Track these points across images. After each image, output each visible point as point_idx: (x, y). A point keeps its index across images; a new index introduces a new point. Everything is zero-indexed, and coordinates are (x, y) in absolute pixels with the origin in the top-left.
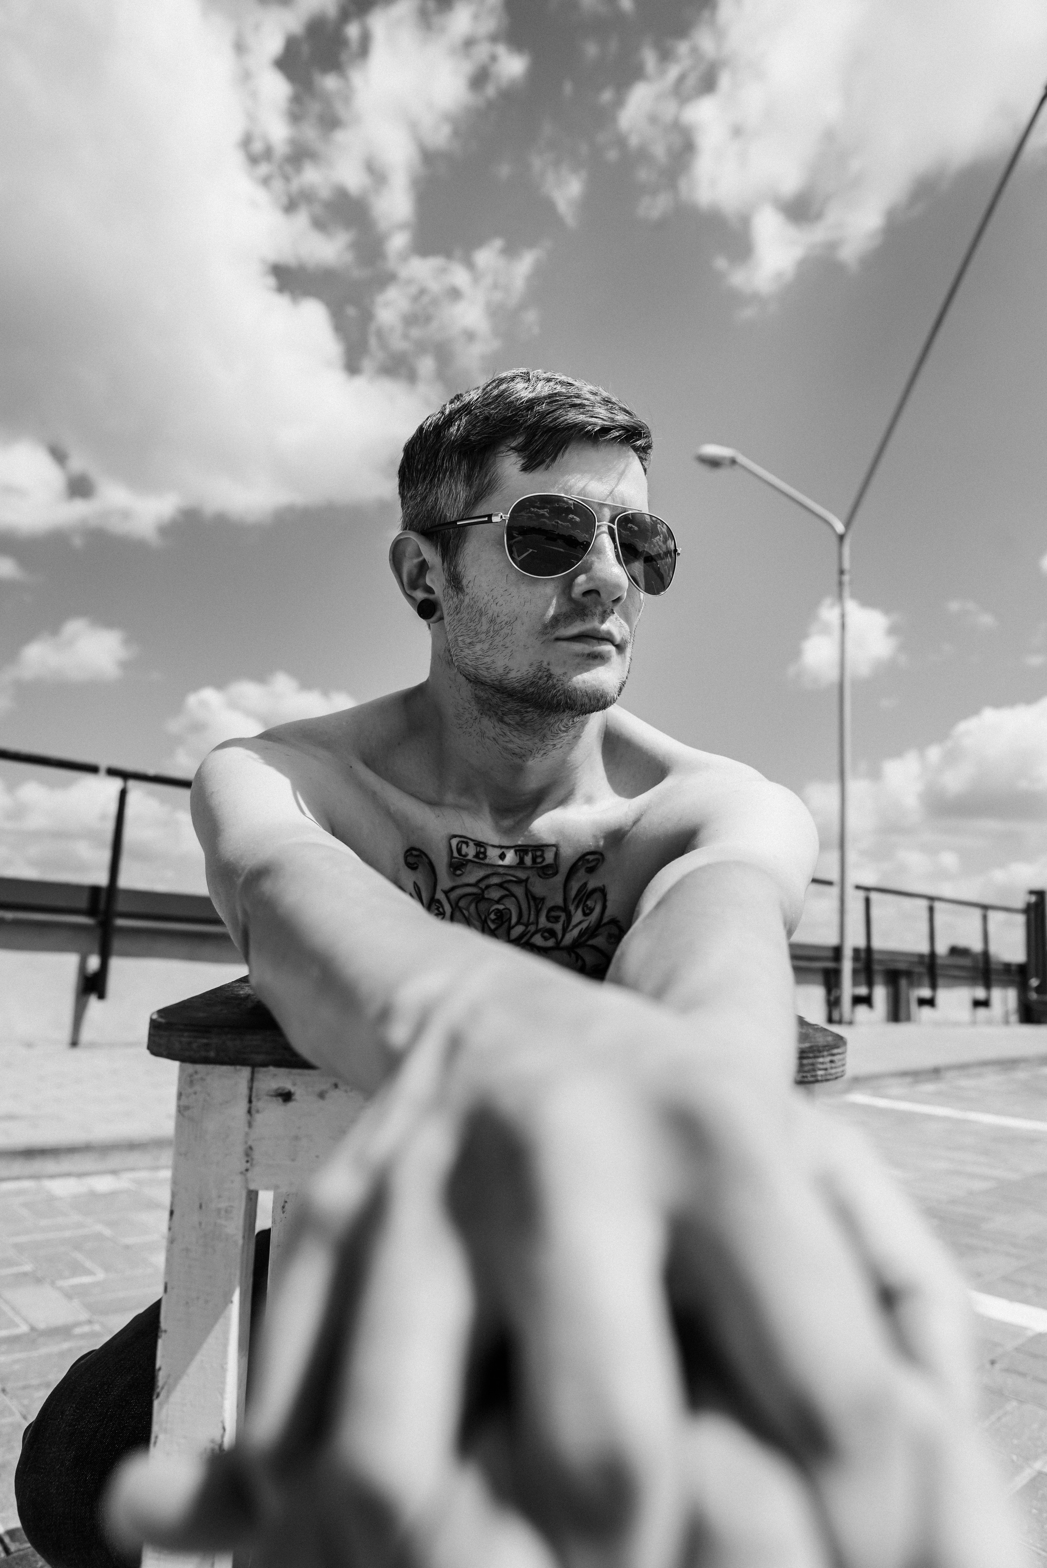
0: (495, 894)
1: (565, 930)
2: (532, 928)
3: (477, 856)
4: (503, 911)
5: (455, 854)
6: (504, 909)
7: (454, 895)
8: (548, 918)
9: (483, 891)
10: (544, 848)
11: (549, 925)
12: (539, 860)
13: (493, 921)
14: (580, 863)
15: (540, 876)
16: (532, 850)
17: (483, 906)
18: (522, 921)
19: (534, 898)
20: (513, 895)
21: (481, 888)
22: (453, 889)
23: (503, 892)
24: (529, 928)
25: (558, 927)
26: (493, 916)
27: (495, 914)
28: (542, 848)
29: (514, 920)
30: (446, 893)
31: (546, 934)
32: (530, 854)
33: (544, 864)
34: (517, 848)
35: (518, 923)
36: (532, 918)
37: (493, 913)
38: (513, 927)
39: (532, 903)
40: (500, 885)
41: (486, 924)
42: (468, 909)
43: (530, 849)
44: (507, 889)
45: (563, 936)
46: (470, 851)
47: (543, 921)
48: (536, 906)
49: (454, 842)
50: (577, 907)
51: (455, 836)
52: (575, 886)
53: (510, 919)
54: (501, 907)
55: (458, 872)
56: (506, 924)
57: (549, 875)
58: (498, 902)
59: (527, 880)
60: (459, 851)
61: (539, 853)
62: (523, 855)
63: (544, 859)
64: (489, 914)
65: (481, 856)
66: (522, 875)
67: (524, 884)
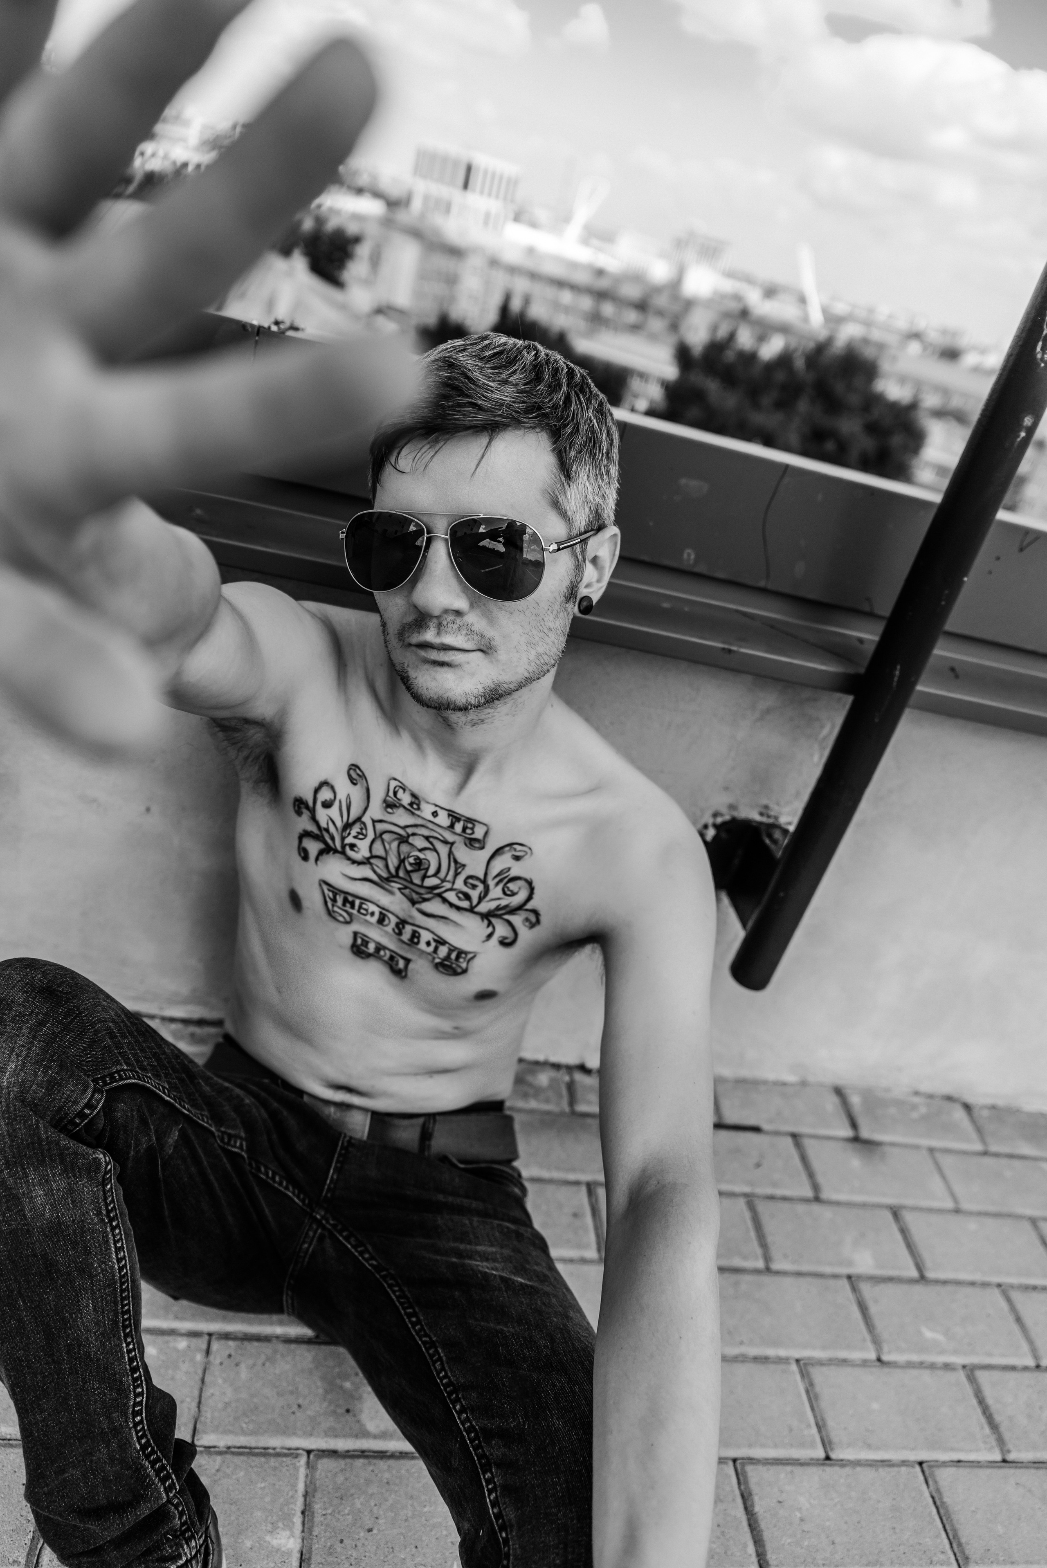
0: (420, 843)
1: (481, 899)
2: (448, 885)
3: (411, 804)
4: (423, 861)
5: (391, 794)
6: (424, 859)
7: (380, 827)
8: (465, 883)
9: (409, 836)
10: (476, 824)
11: (465, 889)
12: (469, 831)
13: (411, 864)
14: (507, 849)
15: (466, 845)
16: (464, 821)
17: (405, 848)
18: (439, 875)
19: (456, 862)
20: (435, 850)
21: (407, 833)
22: (381, 821)
23: (427, 845)
24: (444, 884)
25: (475, 894)
26: (411, 860)
27: (415, 859)
28: (474, 822)
29: (431, 871)
30: (374, 821)
31: (461, 895)
32: (462, 823)
33: (473, 836)
34: (451, 813)
35: (435, 875)
36: (450, 877)
37: (413, 858)
38: (429, 877)
39: (452, 864)
40: (427, 838)
41: (402, 864)
42: (390, 844)
43: (463, 818)
44: (431, 843)
45: (479, 903)
46: (406, 799)
47: (459, 884)
48: (456, 870)
49: (393, 784)
50: (497, 884)
51: (395, 779)
52: (498, 865)
53: (427, 869)
54: (421, 856)
55: (389, 810)
56: (423, 872)
57: (475, 847)
58: (421, 850)
59: (452, 844)
60: (395, 793)
61: (470, 825)
62: (455, 821)
63: (473, 833)
64: (409, 857)
65: (415, 806)
66: (450, 837)
67: (449, 846)
